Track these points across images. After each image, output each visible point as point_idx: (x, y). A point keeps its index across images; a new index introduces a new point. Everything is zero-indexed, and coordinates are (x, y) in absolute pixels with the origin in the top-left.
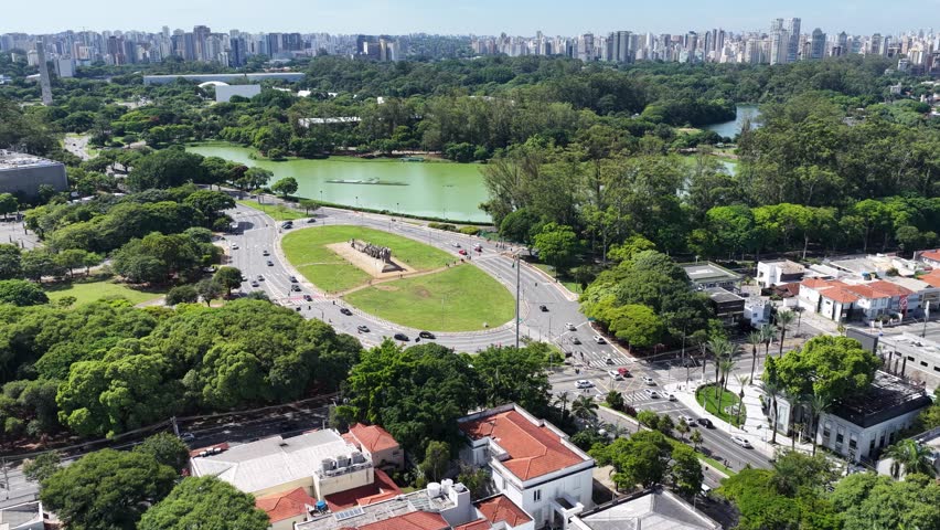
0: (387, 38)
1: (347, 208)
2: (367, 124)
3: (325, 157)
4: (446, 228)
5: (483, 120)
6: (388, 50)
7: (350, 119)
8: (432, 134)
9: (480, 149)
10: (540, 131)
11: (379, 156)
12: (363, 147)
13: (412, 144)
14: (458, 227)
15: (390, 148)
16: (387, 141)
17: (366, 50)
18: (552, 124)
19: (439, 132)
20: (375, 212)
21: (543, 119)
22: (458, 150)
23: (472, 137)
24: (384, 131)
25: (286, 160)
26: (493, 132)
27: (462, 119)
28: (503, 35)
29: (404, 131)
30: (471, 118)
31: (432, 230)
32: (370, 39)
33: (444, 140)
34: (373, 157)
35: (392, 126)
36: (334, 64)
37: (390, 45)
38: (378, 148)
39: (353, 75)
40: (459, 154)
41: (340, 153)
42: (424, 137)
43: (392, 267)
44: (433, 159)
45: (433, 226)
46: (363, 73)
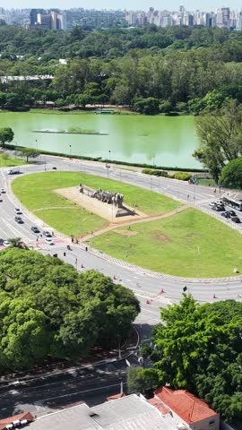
0: (57, 11)
1: (62, 155)
2: (60, 81)
3: (26, 110)
4: (159, 174)
5: (166, 77)
6: (58, 21)
7: (43, 77)
8: (121, 89)
9: (165, 103)
10: (216, 87)
11: (75, 109)
12: (60, 101)
13: (103, 98)
14: (171, 173)
15: (84, 103)
16: (80, 96)
17: (39, 20)
18: (227, 81)
19: (127, 88)
20: (89, 159)
21: (219, 77)
22: (145, 104)
23: (157, 93)
24: (76, 87)
26: (177, 88)
27: (147, 76)
28: (151, 9)
29: (94, 87)
30: (155, 76)
31: (147, 176)
32: (41, 11)
33: (131, 95)
34: (69, 110)
35: (83, 82)
36: (17, 32)
37: (60, 17)
38: (73, 102)
39: (34, 40)
40: (146, 107)
41: (38, 107)
42: (114, 93)
43: (125, 212)
44: (123, 111)
45: (147, 173)
46: (43, 39)
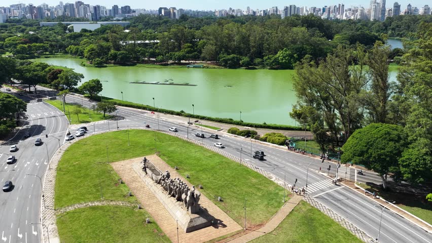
0: (174, 8)
1: (144, 108)
2: (163, 43)
3: (133, 64)
5: (245, 39)
6: (174, 13)
7: (152, 41)
8: (210, 48)
9: (245, 59)
10: (286, 46)
11: (172, 64)
12: (160, 57)
13: (195, 55)
14: (262, 133)
15: (180, 59)
16: (177, 53)
17: (163, 13)
18: (294, 42)
19: (214, 48)
20: (172, 113)
21: (287, 38)
22: (229, 60)
23: (238, 51)
24: (175, 47)
25: (106, 67)
26: (253, 47)
27: (230, 38)
28: (231, 9)
29: (189, 47)
30: (236, 38)
31: (232, 136)
32: (165, 9)
33: (217, 53)
34: (168, 65)
35: (180, 44)
36: (146, 18)
37: (175, 11)
38: (171, 59)
39: (156, 22)
40: (230, 62)
41: (144, 62)
42: (204, 51)
44: (212, 66)
45: (233, 132)
46: (161, 21)
